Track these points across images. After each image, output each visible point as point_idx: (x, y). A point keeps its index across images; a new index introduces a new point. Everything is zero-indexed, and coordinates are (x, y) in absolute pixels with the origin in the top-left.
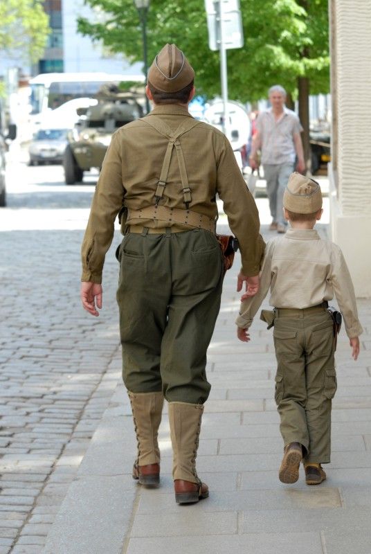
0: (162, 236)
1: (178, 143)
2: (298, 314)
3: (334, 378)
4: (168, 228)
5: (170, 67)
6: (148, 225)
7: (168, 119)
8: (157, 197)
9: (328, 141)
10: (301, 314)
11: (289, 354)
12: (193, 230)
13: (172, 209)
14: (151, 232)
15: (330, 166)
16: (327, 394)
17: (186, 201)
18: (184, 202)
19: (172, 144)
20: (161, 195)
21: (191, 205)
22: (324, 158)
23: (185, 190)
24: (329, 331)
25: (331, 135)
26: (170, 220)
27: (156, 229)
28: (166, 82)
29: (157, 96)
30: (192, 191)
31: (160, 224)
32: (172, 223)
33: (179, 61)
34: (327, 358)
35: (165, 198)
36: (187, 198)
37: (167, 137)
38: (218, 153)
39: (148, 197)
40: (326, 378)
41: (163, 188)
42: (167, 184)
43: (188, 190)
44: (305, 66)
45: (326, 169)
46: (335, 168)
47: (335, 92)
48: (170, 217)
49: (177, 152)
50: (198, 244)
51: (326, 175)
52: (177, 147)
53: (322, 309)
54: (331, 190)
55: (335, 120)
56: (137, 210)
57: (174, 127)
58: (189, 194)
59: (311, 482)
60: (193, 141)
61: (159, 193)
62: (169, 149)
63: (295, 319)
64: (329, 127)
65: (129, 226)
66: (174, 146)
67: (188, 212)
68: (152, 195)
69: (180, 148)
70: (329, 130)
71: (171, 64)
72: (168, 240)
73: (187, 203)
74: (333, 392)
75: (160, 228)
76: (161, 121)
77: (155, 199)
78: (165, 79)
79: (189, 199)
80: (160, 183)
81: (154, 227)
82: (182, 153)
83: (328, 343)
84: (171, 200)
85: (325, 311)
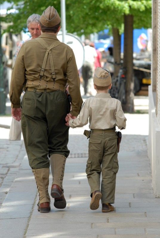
0: (42, 93)
1: (50, 52)
2: (101, 132)
3: (117, 163)
4: (45, 89)
5: (50, 15)
6: (37, 88)
7: (47, 40)
8: (41, 76)
9: (148, 67)
10: (103, 132)
11: (97, 150)
12: (56, 91)
13: (47, 81)
14: (37, 91)
15: (150, 88)
16: (114, 170)
17: (53, 78)
18: (52, 79)
19: (48, 52)
20: (42, 75)
21: (56, 80)
22: (145, 81)
23: (53, 73)
24: (116, 141)
25: (151, 63)
26: (46, 86)
27: (40, 90)
28: (47, 22)
29: (43, 28)
30: (56, 74)
31: (42, 88)
32: (47, 87)
33: (54, 13)
34: (114, 154)
35: (44, 76)
36: (54, 77)
37: (46, 49)
38: (68, 57)
39: (37, 76)
40: (114, 163)
41: (43, 72)
42: (45, 70)
43: (54, 73)
44: (130, 7)
45: (147, 90)
46: (155, 90)
47: (155, 27)
48: (46, 85)
49: (50, 56)
50: (58, 97)
51: (147, 95)
52: (50, 54)
53: (113, 131)
54: (151, 108)
55: (155, 50)
56: (32, 81)
57: (49, 44)
58: (55, 75)
59: (104, 211)
60: (57, 52)
61: (42, 74)
62: (47, 54)
63: (101, 134)
64: (150, 55)
65: (27, 87)
66: (48, 53)
67: (54, 83)
68: (38, 75)
69: (51, 54)
70: (149, 58)
71: (50, 14)
72: (45, 95)
73: (54, 79)
74: (117, 170)
75: (42, 90)
76: (44, 41)
77: (40, 76)
78: (47, 21)
79: (55, 77)
80: (42, 70)
81: (39, 89)
82: (52, 57)
83: (115, 146)
84: (47, 77)
85: (114, 131)
